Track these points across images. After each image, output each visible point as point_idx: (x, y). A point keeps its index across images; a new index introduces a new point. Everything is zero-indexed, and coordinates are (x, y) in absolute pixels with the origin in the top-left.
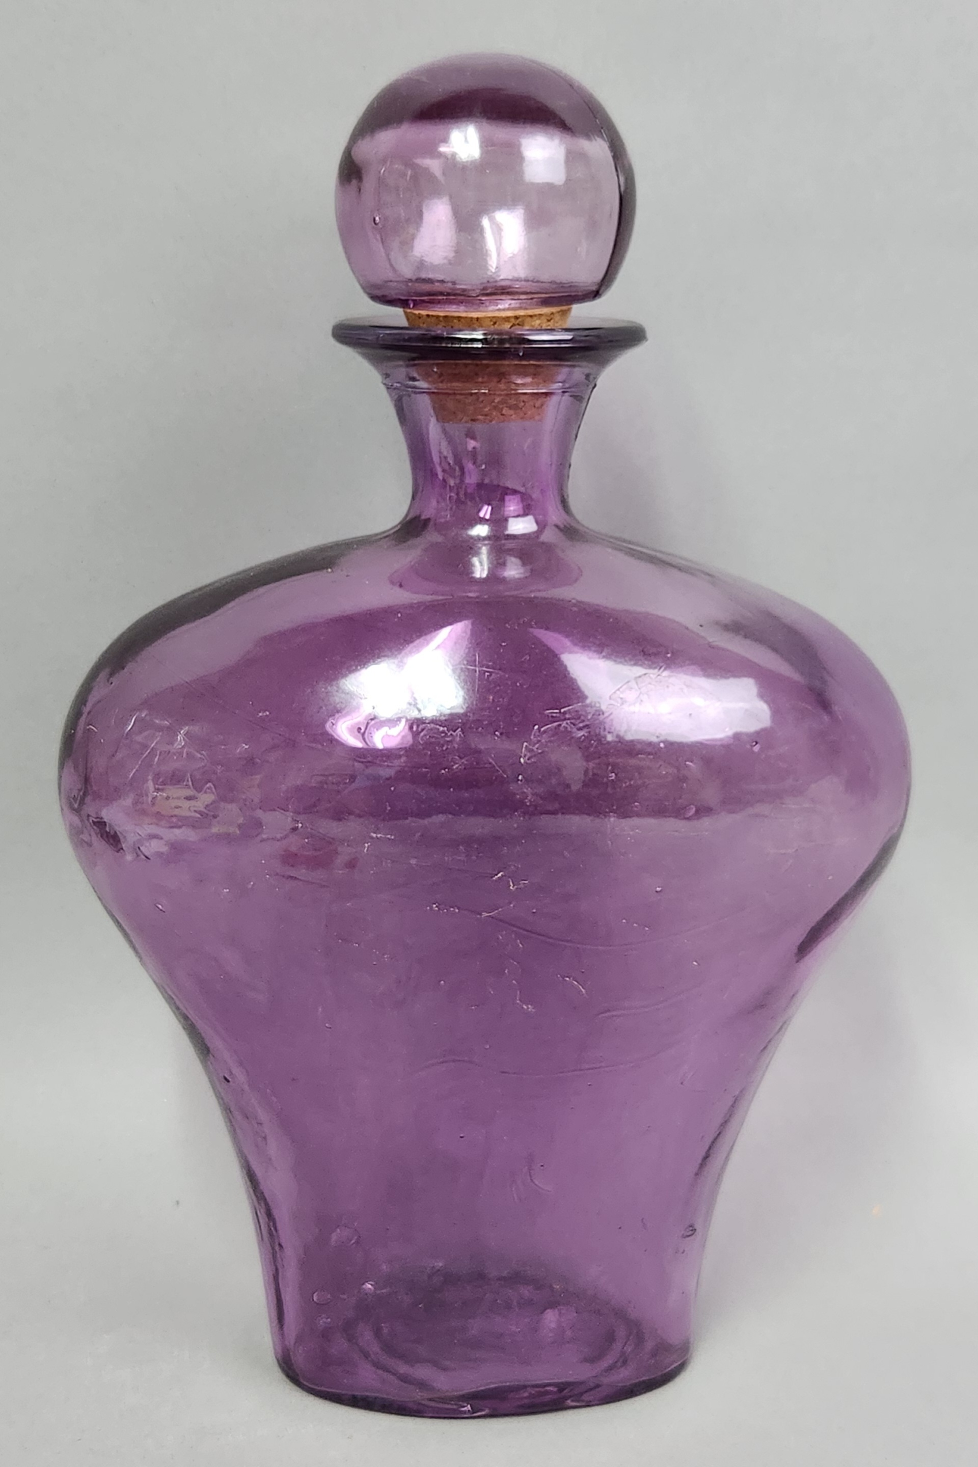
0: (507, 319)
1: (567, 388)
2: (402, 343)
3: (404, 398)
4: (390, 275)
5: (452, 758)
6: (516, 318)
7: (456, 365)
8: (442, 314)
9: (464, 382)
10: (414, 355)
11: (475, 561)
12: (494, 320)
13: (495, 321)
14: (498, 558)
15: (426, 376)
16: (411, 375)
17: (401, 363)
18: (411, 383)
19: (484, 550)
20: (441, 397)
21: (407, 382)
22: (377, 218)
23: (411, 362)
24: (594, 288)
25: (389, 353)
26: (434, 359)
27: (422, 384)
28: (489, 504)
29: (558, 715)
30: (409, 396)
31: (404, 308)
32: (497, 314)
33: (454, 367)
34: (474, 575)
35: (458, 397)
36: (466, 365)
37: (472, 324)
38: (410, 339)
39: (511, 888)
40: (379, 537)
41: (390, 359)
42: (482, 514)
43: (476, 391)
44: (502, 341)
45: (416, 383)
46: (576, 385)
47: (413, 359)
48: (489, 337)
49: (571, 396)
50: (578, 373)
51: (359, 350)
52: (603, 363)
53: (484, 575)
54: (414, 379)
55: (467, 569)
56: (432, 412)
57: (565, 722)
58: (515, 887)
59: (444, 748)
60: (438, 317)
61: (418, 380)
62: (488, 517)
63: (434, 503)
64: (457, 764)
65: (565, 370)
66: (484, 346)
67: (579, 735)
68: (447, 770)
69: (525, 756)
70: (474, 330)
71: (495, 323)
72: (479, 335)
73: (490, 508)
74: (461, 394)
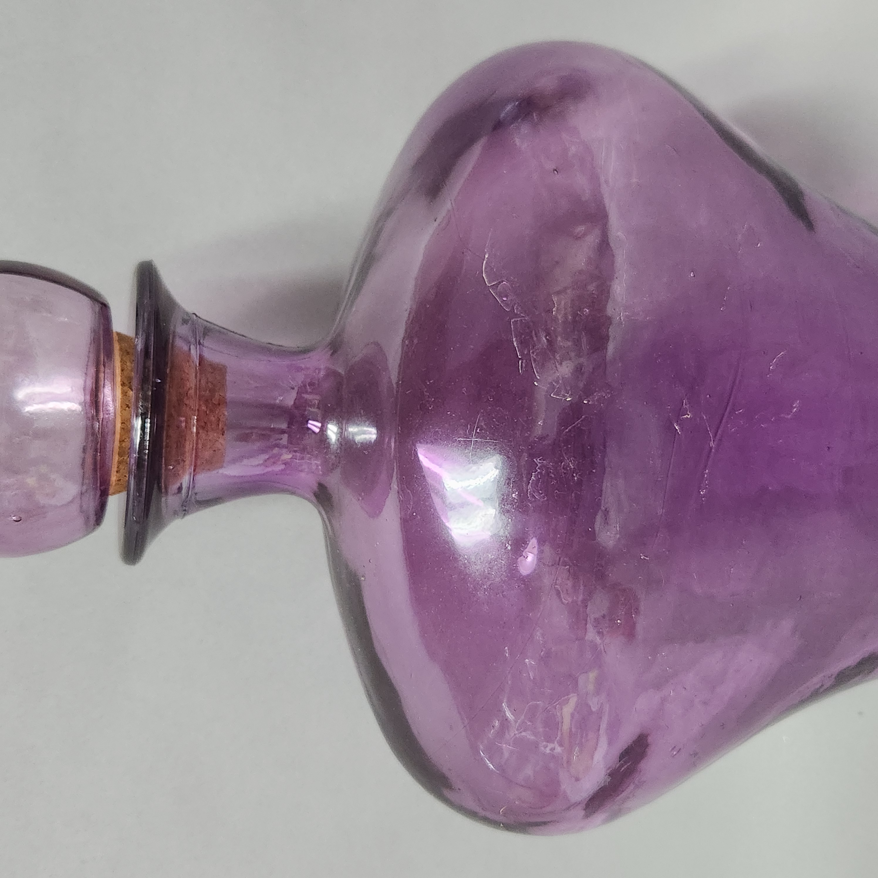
0: (124, 393)
1: (196, 341)
2: (143, 499)
3: (198, 499)
4: (75, 508)
5: (564, 468)
6: (123, 384)
7: (167, 447)
8: (116, 458)
9: (185, 440)
10: (156, 486)
11: (359, 438)
12: (124, 407)
13: (126, 406)
14: (359, 415)
15: (177, 475)
16: (176, 491)
17: (163, 499)
18: (184, 491)
19: (352, 429)
20: (199, 463)
21: (183, 495)
22: (14, 518)
23: (163, 490)
24: (97, 308)
25: (153, 509)
26: (160, 469)
27: (185, 480)
28: (307, 421)
29: (524, 361)
30: (196, 494)
31: (107, 495)
32: (118, 404)
33: (169, 449)
34: (373, 441)
35: (200, 446)
36: (168, 436)
37: (127, 429)
38: (138, 489)
39: (689, 417)
40: (329, 528)
41: (159, 510)
42: (317, 430)
43: (195, 428)
44: (145, 399)
45: (184, 486)
46: (194, 332)
47: (160, 488)
48: (140, 411)
49: (204, 337)
50: (182, 330)
51: (149, 537)
52: (171, 304)
53: (373, 430)
54: (180, 489)
55: (366, 446)
56: (214, 472)
57: (532, 355)
58: (688, 413)
59: (553, 476)
60: (119, 463)
61: (181, 484)
62: (319, 425)
63: (303, 475)
64: (569, 464)
65: (179, 343)
66: (149, 417)
67: (545, 341)
68: (575, 475)
69: (564, 396)
70: (132, 427)
71: (128, 406)
72: (138, 423)
73: (310, 422)
74: (197, 444)
